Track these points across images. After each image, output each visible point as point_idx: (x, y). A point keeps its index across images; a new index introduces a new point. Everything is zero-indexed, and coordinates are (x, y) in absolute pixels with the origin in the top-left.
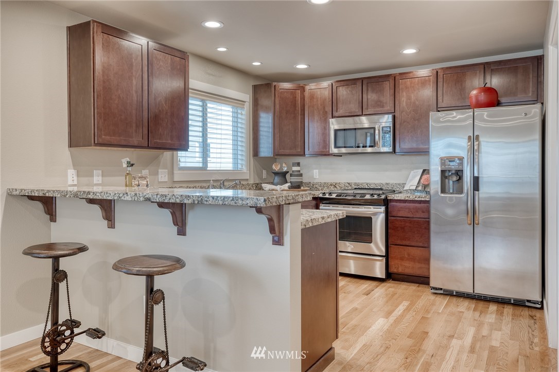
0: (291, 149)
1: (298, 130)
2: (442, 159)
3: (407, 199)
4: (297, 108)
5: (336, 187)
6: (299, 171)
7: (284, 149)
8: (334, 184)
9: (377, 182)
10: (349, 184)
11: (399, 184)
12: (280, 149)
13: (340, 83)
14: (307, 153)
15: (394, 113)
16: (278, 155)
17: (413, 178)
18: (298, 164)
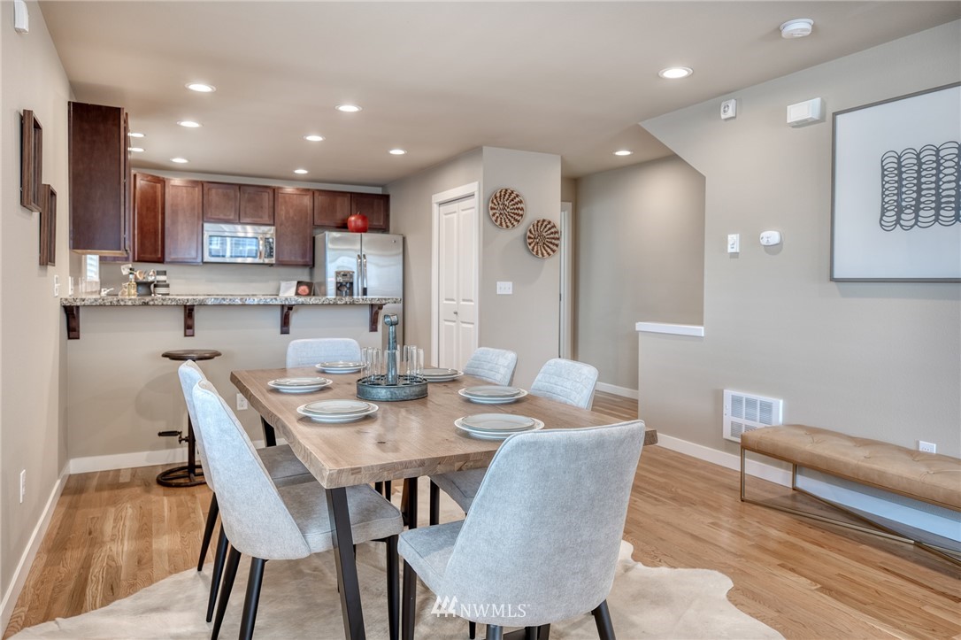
0: (150, 254)
2: (337, 273)
6: (165, 281)
7: (145, 255)
12: (142, 254)
13: (213, 185)
14: (167, 259)
15: (274, 225)
16: (139, 261)
17: (288, 289)
18: (164, 273)
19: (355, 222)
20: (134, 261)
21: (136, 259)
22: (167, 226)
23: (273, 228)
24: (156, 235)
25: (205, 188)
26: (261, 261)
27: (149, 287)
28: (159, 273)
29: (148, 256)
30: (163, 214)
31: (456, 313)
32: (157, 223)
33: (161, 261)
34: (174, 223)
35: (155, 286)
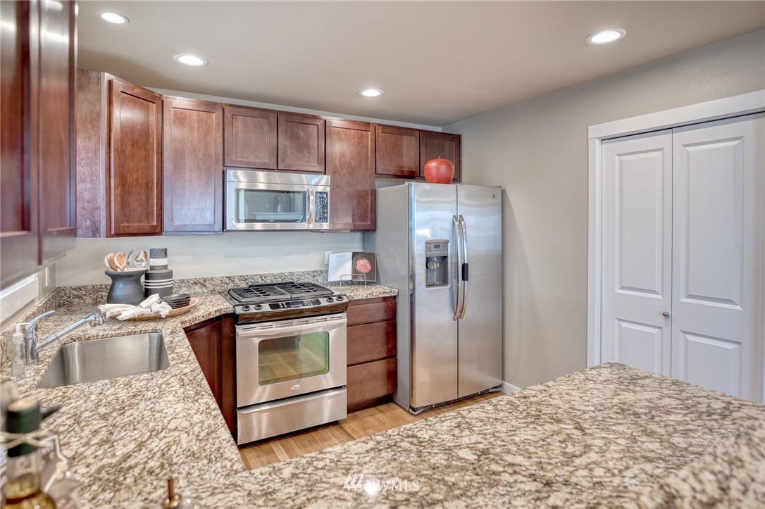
0: (140, 221)
1: (153, 183)
2: (427, 243)
3: (369, 297)
4: (151, 139)
5: (205, 286)
6: (166, 267)
7: (128, 222)
8: (202, 281)
9: (275, 272)
10: (229, 278)
11: (308, 273)
12: (122, 223)
13: (238, 109)
14: (167, 227)
15: (325, 173)
16: (118, 235)
17: (340, 264)
18: (165, 253)
19: (438, 169)
20: (109, 235)
21: (113, 232)
22: (167, 173)
23: (325, 177)
24: (148, 187)
25: (228, 115)
26: (311, 227)
27: (138, 281)
28: (154, 253)
29: (134, 226)
30: (161, 153)
31: (666, 315)
32: (148, 169)
33: (156, 231)
34: (179, 168)
35: (148, 277)
